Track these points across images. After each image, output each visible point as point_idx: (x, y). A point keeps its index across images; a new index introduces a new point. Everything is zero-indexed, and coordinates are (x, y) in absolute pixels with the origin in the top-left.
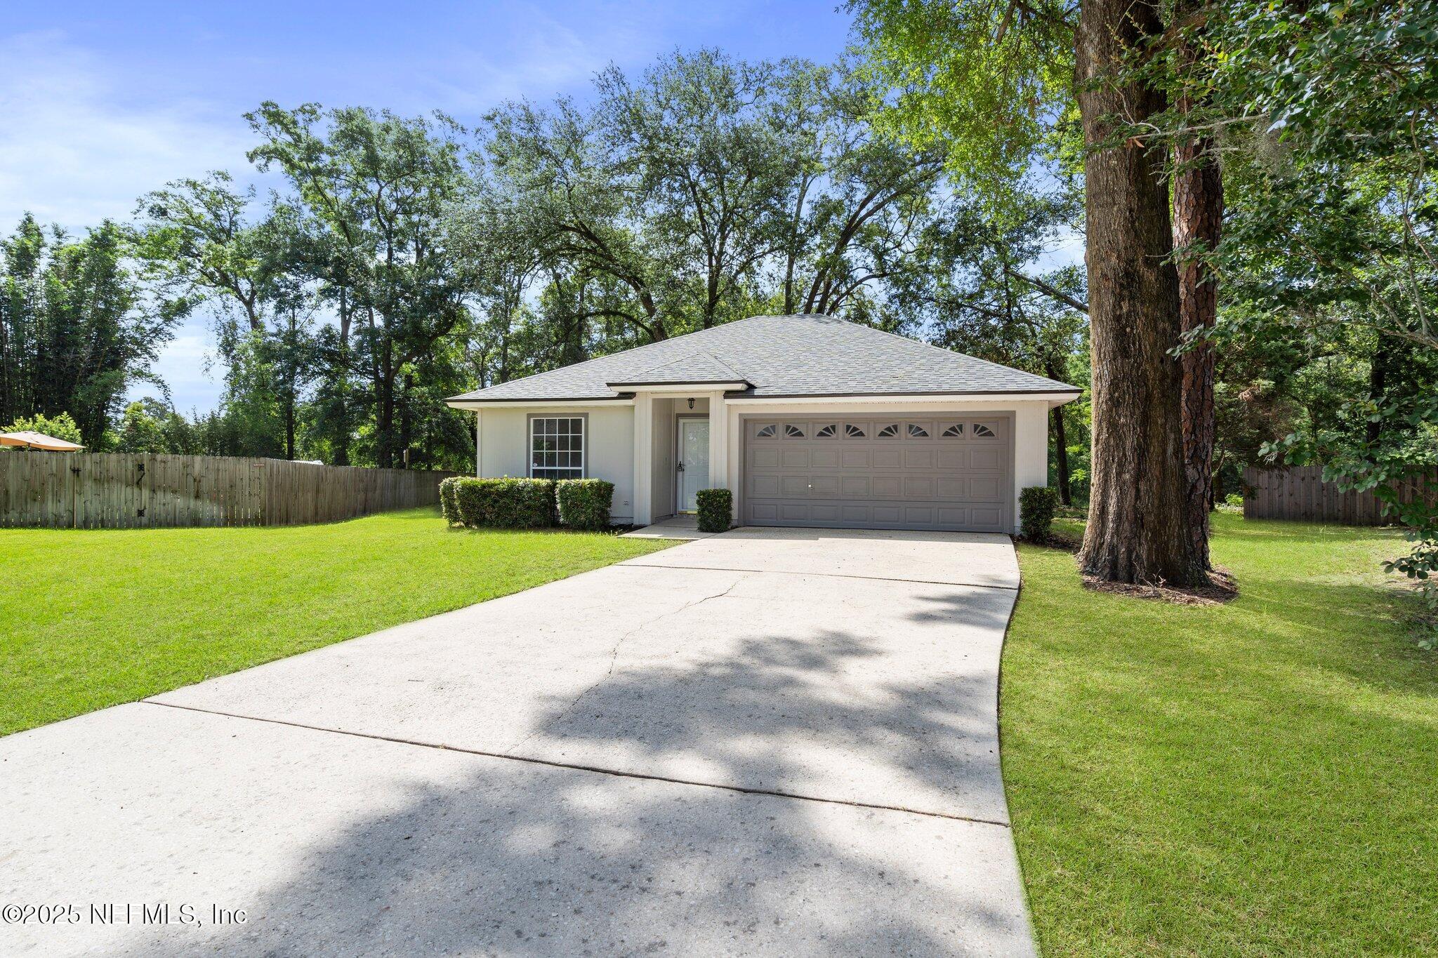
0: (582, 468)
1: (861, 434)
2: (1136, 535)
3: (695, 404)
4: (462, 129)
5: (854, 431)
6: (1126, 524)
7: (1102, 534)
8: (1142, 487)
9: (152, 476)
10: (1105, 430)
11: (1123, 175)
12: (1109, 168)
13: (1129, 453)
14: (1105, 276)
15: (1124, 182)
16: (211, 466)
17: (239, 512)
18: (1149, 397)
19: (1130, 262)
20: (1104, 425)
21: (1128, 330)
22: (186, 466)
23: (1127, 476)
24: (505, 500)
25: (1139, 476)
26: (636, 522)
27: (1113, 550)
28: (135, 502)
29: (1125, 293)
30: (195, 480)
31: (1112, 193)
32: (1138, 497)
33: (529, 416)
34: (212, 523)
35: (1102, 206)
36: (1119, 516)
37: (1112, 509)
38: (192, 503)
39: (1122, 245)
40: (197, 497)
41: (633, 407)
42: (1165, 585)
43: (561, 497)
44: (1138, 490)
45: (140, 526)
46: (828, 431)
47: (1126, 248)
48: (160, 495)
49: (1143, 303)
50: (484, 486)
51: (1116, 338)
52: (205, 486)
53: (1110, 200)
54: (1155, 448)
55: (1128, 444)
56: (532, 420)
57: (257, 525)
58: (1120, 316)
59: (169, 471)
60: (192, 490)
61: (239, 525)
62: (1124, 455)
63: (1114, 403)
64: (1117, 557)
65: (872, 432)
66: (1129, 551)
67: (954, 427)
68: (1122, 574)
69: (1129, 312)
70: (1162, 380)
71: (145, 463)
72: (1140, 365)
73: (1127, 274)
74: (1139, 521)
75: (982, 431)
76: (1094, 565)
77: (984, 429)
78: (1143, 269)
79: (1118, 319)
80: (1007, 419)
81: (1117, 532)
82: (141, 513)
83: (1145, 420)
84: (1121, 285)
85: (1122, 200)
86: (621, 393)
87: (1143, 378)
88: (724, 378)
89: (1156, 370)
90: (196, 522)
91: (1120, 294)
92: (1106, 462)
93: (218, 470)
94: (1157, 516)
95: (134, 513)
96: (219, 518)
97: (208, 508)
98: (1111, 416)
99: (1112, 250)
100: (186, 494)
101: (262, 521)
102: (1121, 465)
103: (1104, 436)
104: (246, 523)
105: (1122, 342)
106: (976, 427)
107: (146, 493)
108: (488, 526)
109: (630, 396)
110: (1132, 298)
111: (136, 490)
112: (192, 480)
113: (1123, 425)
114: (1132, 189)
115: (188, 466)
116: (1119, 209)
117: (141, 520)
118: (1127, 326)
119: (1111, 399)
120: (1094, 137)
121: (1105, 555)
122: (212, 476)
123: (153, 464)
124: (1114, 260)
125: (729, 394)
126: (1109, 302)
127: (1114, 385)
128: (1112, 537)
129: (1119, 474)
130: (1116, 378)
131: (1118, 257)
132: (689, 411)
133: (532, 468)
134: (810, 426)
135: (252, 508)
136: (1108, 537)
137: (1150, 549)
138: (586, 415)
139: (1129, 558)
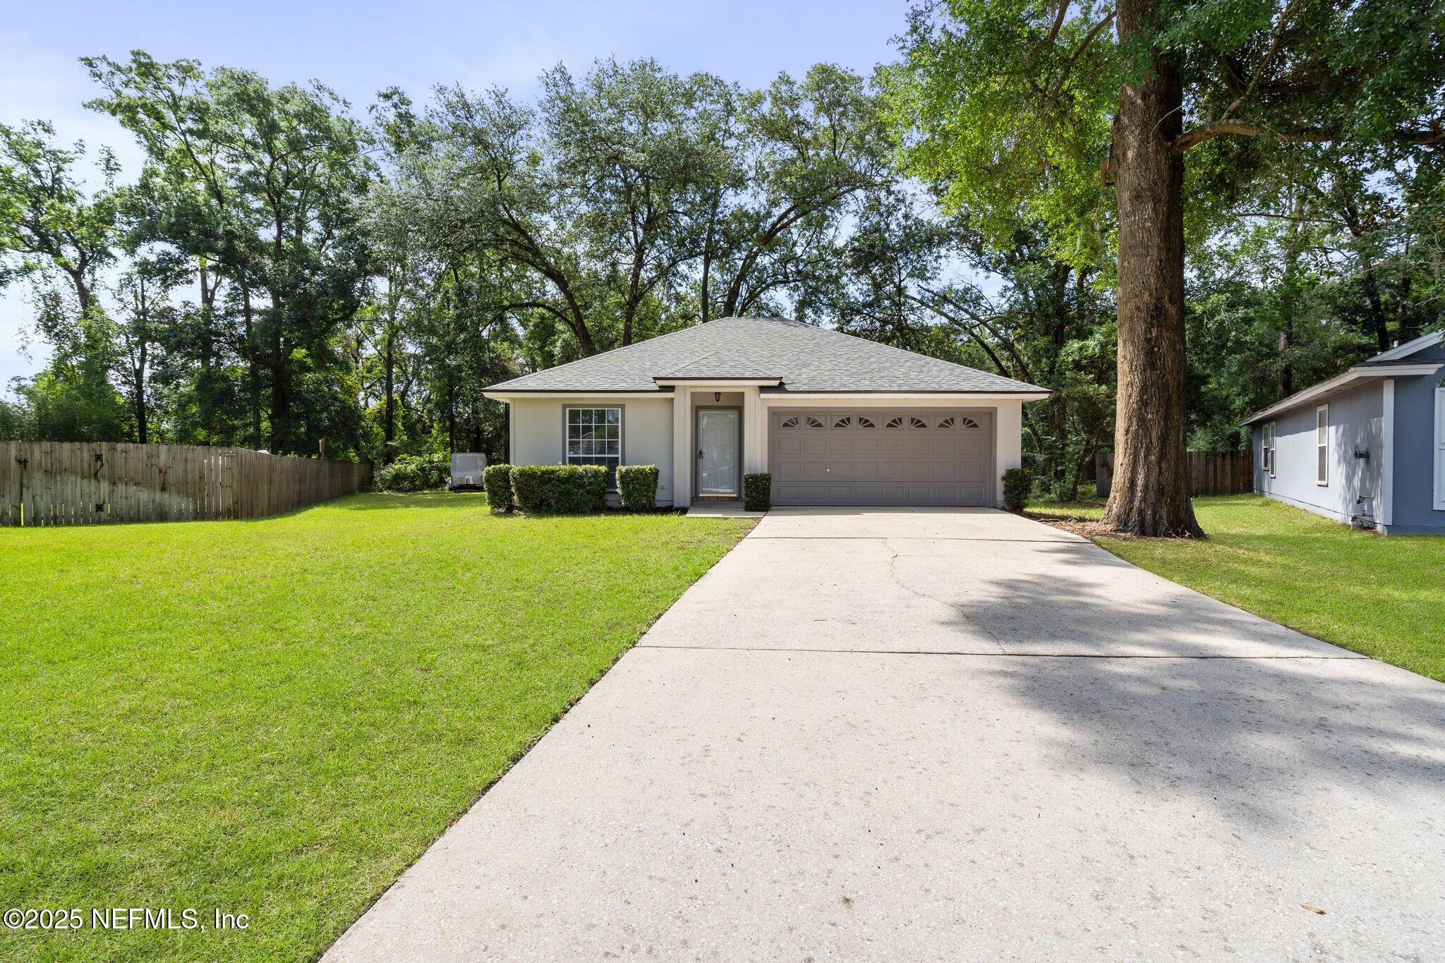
0: (619, 455)
1: (872, 425)
2: (1159, 501)
3: (722, 398)
4: (345, 102)
5: (866, 423)
6: (1152, 493)
7: (1132, 501)
8: (1164, 465)
9: (112, 467)
10: (1135, 423)
11: (1155, 234)
12: (1144, 228)
13: (1154, 441)
14: (1138, 308)
15: (1156, 240)
16: (178, 456)
17: (209, 504)
18: (1169, 399)
19: (1159, 299)
20: (1134, 420)
21: (1156, 349)
22: (150, 456)
23: (1153, 458)
24: (567, 486)
25: (1162, 457)
26: (676, 505)
27: (1141, 512)
28: (93, 496)
29: (1154, 322)
30: (160, 471)
31: (1146, 247)
32: (1160, 473)
33: (564, 407)
34: (181, 517)
35: (1138, 256)
36: (1146, 487)
37: (1140, 481)
38: (158, 496)
39: (1153, 286)
40: (163, 489)
41: (672, 399)
42: (1190, 537)
43: (622, 483)
44: (1161, 468)
45: (99, 522)
46: (844, 422)
47: (1156, 289)
48: (121, 489)
49: (1167, 331)
50: (544, 473)
51: (1146, 355)
52: (171, 477)
53: (1145, 252)
54: (1172, 437)
55: (1154, 434)
56: (567, 410)
57: (229, 518)
58: (1150, 339)
59: (131, 462)
60: (158, 482)
61: (210, 519)
62: (1151, 442)
63: (1143, 403)
64: (1144, 518)
65: (880, 424)
66: (1154, 514)
67: (948, 419)
68: (1149, 530)
69: (1157, 337)
70: (1178, 387)
71: (104, 453)
72: (1164, 375)
73: (1156, 308)
74: (1161, 491)
75: (970, 424)
76: (1126, 525)
77: (971, 421)
78: (1168, 305)
79: (1148, 341)
80: (990, 414)
81: (1144, 499)
82: (99, 508)
83: (1167, 417)
84: (1152, 316)
85: (1154, 252)
86: (660, 387)
87: (1166, 386)
88: (761, 375)
89: (1174, 379)
90: (162, 516)
91: (1151, 323)
92: (1136, 448)
93: (186, 460)
94: (1174, 487)
95: (91, 508)
96: (188, 511)
97: (176, 502)
98: (1140, 413)
99: (1145, 289)
100: (151, 487)
101: (233, 513)
102: (1148, 449)
103: (1134, 428)
104: (217, 516)
105: (1151, 358)
106: (965, 420)
107: (105, 487)
108: (546, 511)
109: (671, 389)
110: (1159, 326)
111: (93, 482)
112: (157, 471)
113: (1151, 420)
114: (1161, 245)
115: (152, 456)
116: (1152, 260)
117: (98, 515)
118: (1155, 346)
119: (1141, 400)
120: (1132, 204)
121: (1134, 516)
122: (181, 467)
123: (113, 455)
124: (1146, 296)
125: (763, 389)
126: (1140, 328)
127: (1143, 390)
128: (1140, 503)
129: (1146, 456)
130: (1145, 385)
131: (1151, 295)
132: (715, 403)
133: (568, 456)
134: (829, 418)
135: (223, 499)
136: (1137, 503)
137: (1169, 510)
138: (623, 407)
139: (1154, 518)
